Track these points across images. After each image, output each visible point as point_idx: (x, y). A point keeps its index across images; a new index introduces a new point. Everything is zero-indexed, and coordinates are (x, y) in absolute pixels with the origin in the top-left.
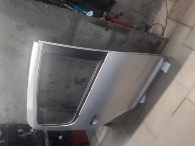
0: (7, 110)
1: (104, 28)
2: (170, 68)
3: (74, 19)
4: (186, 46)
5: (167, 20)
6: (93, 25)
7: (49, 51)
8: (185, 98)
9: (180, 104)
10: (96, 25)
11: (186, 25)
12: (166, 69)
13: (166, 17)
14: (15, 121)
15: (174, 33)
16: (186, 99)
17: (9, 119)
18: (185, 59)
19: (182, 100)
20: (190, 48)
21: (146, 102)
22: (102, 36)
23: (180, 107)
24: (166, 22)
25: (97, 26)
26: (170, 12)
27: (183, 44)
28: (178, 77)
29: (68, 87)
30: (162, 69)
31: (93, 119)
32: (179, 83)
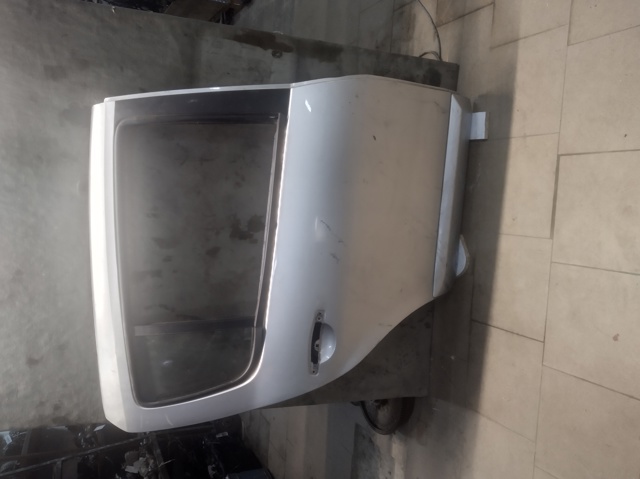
0: (32, 362)
1: (270, 51)
2: (489, 120)
3: (186, 35)
4: (499, 46)
5: (437, 32)
6: (237, 46)
7: (133, 119)
8: (559, 156)
9: (553, 185)
10: (244, 45)
11: (478, 9)
12: (480, 131)
13: (432, 31)
14: (63, 414)
15: (462, 44)
16: (562, 158)
17: (42, 404)
18: (510, 71)
19: (554, 170)
20: (510, 42)
21: (473, 261)
22: (271, 73)
23: (559, 192)
24: (437, 40)
25: (248, 46)
26: (437, 13)
27: (492, 48)
28: (517, 127)
29: (213, 253)
30: (472, 138)
31: (317, 342)
32: (525, 137)
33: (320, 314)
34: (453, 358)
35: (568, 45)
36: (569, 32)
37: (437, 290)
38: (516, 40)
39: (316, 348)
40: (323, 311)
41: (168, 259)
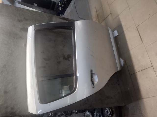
4: (115, 19)
7: (39, 28)
9: (138, 33)
11: (108, 16)
12: (116, 34)
16: (137, 27)
19: (137, 30)
27: (113, 20)
29: (59, 63)
30: (115, 36)
31: (92, 79)
32: (127, 29)
33: (91, 71)
34: (129, 89)
35: (130, 9)
36: (129, 7)
37: (119, 68)
38: (118, 16)
39: (92, 81)
40: (92, 69)
41: (47, 64)
